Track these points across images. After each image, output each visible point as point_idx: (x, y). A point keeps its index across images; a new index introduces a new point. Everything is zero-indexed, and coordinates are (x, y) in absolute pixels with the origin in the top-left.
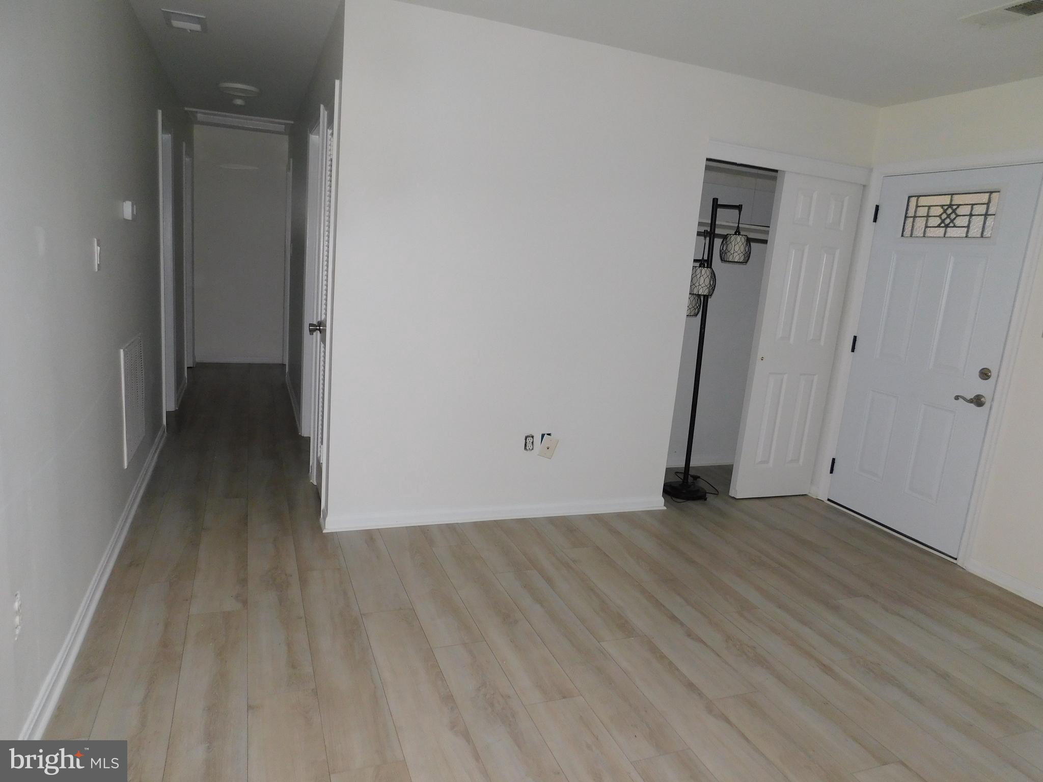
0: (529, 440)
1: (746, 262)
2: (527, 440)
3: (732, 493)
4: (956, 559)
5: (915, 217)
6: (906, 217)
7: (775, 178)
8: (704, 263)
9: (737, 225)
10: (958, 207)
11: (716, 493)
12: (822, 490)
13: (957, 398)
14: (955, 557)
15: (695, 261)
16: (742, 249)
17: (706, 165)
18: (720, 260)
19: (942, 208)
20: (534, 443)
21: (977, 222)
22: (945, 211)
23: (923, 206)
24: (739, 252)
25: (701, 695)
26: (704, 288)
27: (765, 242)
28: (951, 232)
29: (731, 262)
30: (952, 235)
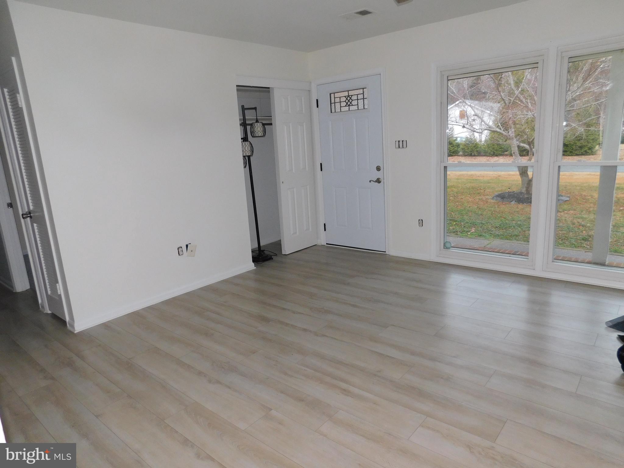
0: (180, 249)
1: (264, 135)
2: (179, 250)
3: (283, 253)
4: (385, 252)
5: (335, 103)
6: (331, 103)
7: (269, 92)
8: (245, 139)
9: (256, 118)
10: (352, 96)
11: (276, 255)
12: (323, 239)
13: (370, 181)
14: (385, 251)
15: (242, 139)
16: (262, 129)
17: (237, 89)
18: (251, 137)
19: (346, 97)
20: (183, 250)
21: (361, 102)
22: (347, 99)
23: (337, 97)
24: (261, 131)
25: (310, 331)
26: (249, 152)
27: (271, 124)
28: (352, 108)
29: (257, 137)
30: (352, 109)
